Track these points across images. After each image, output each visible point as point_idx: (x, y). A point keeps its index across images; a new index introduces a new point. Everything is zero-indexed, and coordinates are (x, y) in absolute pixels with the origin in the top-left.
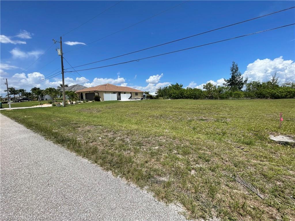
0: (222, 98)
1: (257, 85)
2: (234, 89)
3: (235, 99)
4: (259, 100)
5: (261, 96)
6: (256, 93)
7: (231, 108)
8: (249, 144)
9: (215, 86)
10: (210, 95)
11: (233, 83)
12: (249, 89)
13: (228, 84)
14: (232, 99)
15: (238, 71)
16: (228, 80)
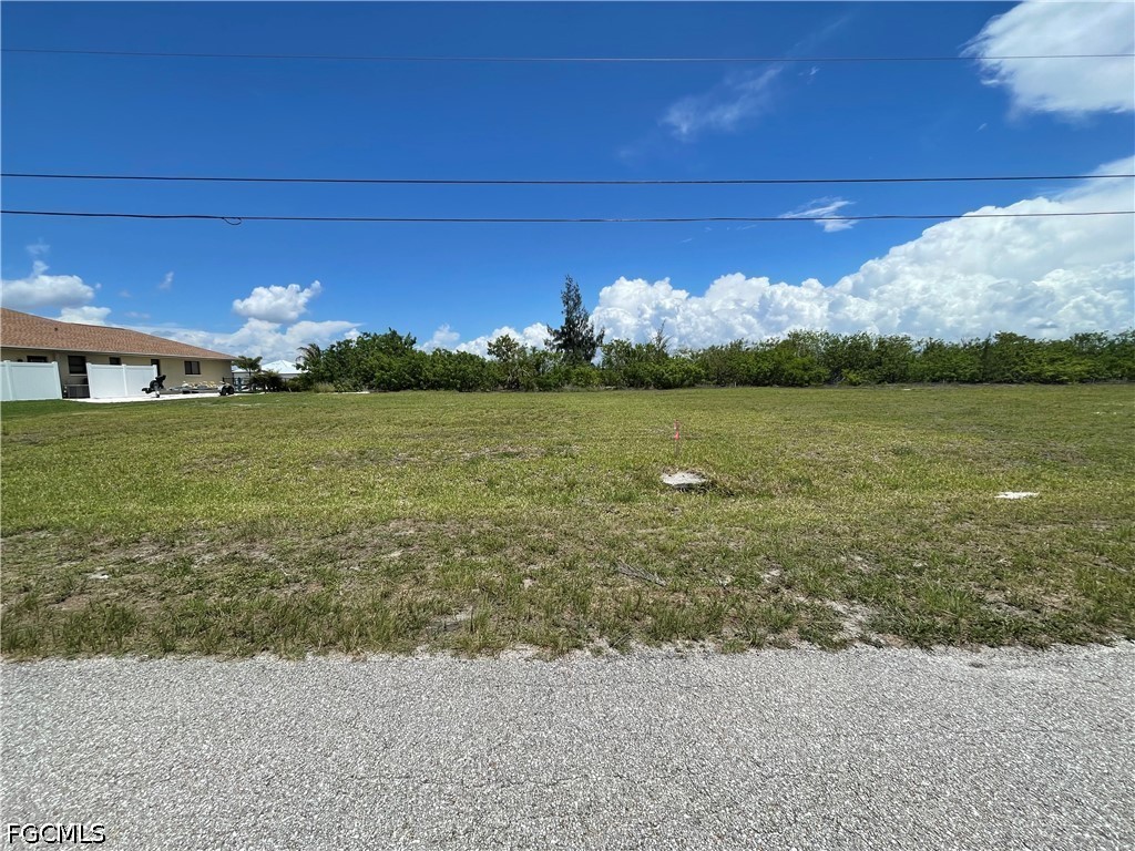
0: (545, 387)
1: (625, 351)
2: (574, 361)
3: (580, 388)
4: (632, 391)
5: (635, 381)
6: (625, 373)
7: (576, 416)
8: (628, 499)
9: (523, 349)
10: (510, 378)
11: (570, 340)
12: (609, 362)
13: (559, 342)
14: (572, 391)
15: (581, 308)
16: (556, 332)
